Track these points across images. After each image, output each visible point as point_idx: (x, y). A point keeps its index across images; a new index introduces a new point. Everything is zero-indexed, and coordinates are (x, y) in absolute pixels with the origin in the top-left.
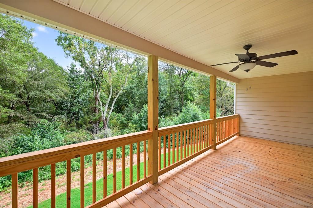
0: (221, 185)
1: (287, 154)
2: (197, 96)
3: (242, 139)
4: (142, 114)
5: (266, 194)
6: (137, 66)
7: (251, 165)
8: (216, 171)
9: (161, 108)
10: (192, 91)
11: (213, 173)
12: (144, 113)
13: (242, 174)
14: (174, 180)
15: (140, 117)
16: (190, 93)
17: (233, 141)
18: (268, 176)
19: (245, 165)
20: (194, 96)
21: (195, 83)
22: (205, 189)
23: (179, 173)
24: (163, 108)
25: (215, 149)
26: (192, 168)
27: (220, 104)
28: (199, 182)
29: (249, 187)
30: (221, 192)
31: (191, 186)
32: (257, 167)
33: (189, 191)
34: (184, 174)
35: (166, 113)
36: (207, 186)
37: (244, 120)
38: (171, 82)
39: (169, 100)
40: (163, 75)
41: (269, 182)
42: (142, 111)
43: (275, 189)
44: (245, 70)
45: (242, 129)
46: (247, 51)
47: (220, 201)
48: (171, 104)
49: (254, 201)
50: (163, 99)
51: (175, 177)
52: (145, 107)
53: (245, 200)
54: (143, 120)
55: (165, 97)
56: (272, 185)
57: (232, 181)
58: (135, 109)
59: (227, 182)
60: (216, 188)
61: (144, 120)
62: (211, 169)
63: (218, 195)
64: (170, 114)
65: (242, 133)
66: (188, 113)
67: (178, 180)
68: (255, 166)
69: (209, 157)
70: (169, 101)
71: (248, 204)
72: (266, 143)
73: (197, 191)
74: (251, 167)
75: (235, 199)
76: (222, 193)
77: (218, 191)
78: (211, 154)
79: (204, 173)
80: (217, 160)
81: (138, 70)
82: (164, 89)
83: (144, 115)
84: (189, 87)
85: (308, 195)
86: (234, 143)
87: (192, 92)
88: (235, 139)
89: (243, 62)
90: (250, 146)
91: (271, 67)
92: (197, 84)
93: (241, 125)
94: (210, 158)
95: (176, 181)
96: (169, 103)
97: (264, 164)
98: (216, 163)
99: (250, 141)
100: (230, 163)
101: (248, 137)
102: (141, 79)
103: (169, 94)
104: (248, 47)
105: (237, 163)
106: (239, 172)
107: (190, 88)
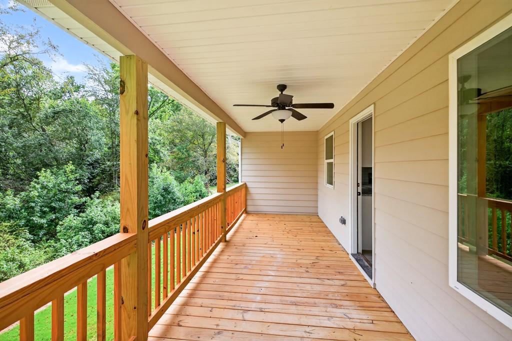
0: (259, 298)
1: (301, 228)
2: (166, 154)
3: (250, 217)
4: (35, 193)
5: (308, 287)
6: (13, 76)
7: (277, 252)
8: (241, 277)
9: (89, 178)
10: (158, 144)
11: (240, 283)
12: (40, 190)
13: (274, 268)
14: (181, 323)
15: (26, 201)
16: (153, 149)
17: (242, 223)
18: (299, 261)
19: (272, 255)
20: (161, 155)
21: (163, 132)
22: (240, 316)
23: (185, 304)
24: (94, 177)
25: (226, 241)
26: (203, 286)
27: (205, 168)
28: (227, 307)
29: (289, 286)
30: (263, 310)
31: (217, 322)
32: (284, 253)
33: (219, 333)
34: (196, 303)
35: (101, 186)
36: (240, 308)
37: (252, 191)
38: (113, 125)
39: (109, 161)
40: (94, 108)
41: (303, 270)
42: (34, 187)
43: (313, 277)
44: (280, 120)
45: (249, 203)
46: (282, 93)
47: (269, 324)
48: (113, 169)
49: (303, 303)
50: (94, 159)
51: (181, 318)
52: (45, 177)
53: (294, 307)
54: (37, 209)
55: (97, 155)
56: (307, 272)
57: (267, 284)
58: (7, 182)
59: (263, 289)
60: (253, 306)
61: (41, 207)
62: (233, 276)
63: (261, 317)
64: (111, 188)
65: (249, 209)
66: (154, 184)
67: (188, 321)
68: (282, 253)
69: (222, 257)
70: (108, 163)
71: (300, 312)
72: (277, 219)
73: (229, 325)
74: (278, 256)
75: (283, 311)
76: (266, 310)
77: (258, 310)
78: (222, 251)
79: (227, 288)
80: (236, 258)
81: (18, 85)
82: (96, 138)
83: (39, 196)
84: (152, 139)
85: (338, 271)
86: (244, 226)
87: (158, 147)
88: (244, 220)
89: (276, 108)
90: (264, 226)
91: (299, 119)
92: (166, 135)
93: (248, 198)
94: (224, 257)
95: (187, 325)
96: (108, 166)
97: (288, 247)
98: (237, 264)
99: (261, 219)
100: (253, 258)
101: (257, 213)
102: (27, 110)
103: (109, 148)
104: (282, 88)
105: (262, 255)
106: (270, 268)
107: (154, 141)
